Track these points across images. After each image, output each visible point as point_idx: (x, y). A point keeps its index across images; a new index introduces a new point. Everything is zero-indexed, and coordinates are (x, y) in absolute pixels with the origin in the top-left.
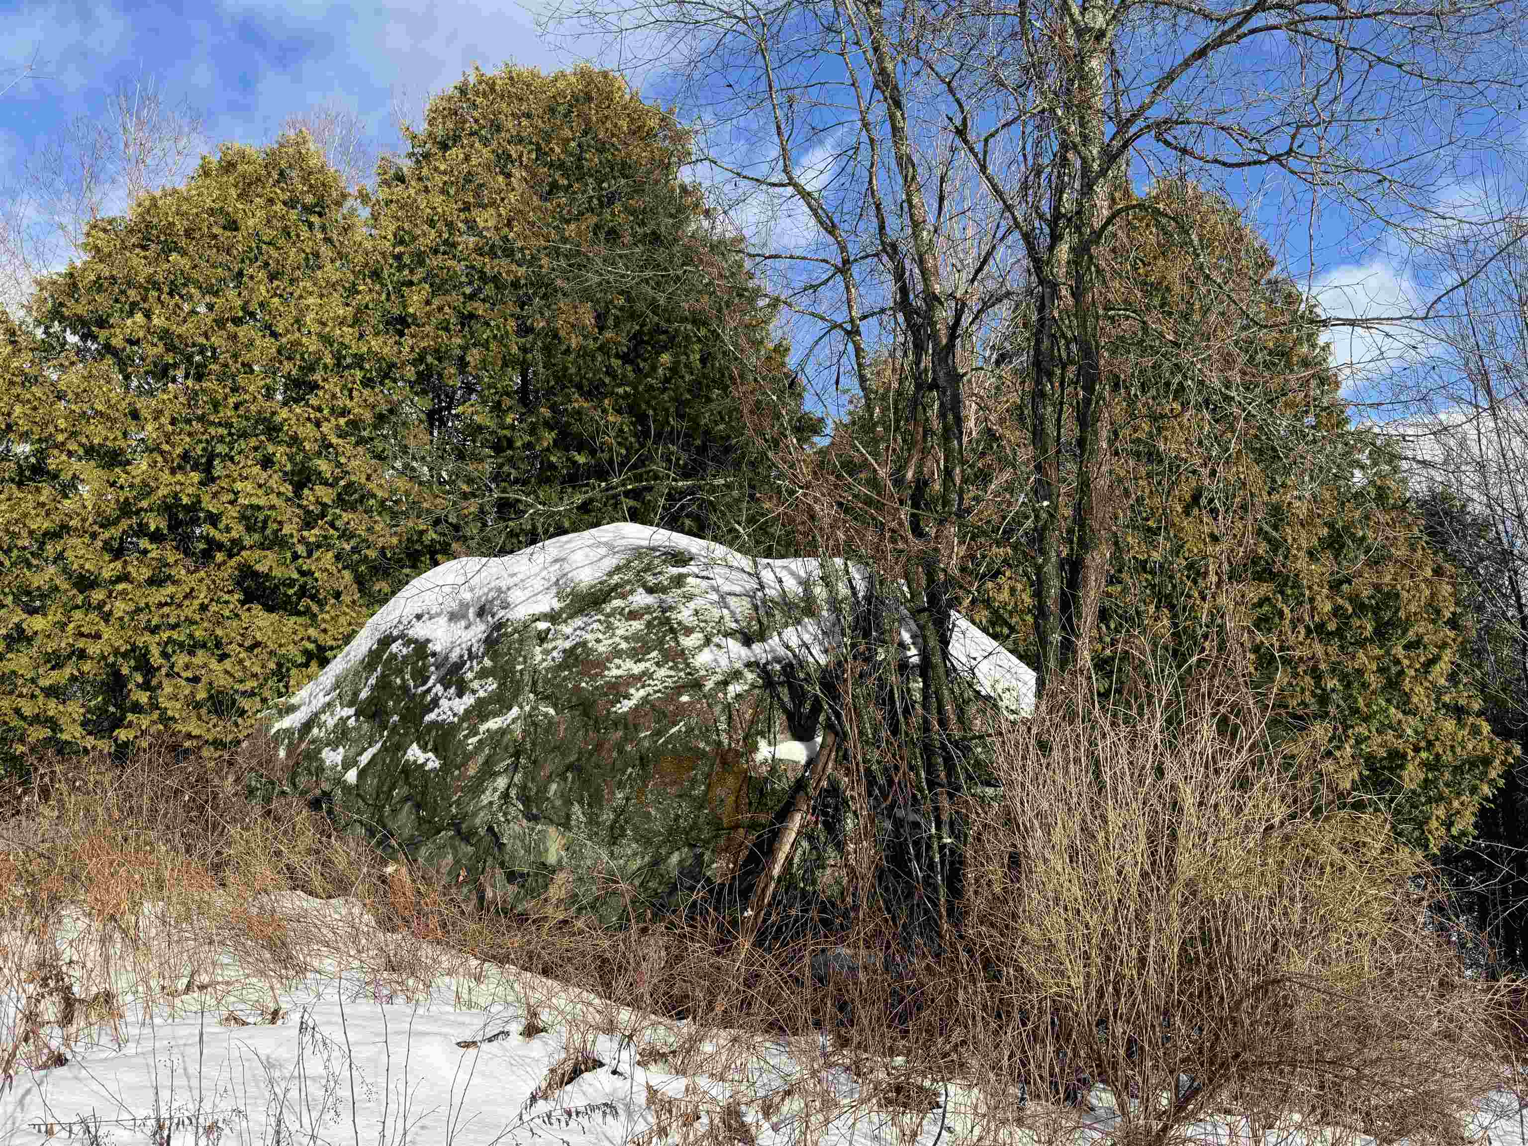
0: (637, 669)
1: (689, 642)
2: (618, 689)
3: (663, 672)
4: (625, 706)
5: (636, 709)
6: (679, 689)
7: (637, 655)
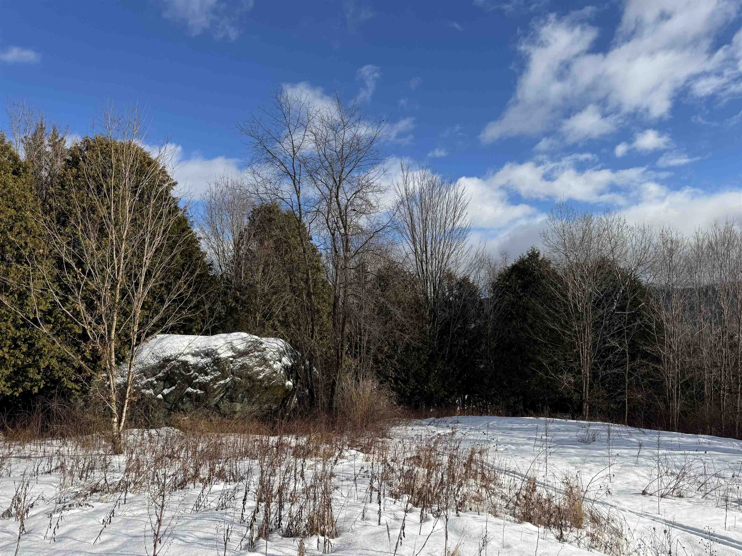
0: (261, 369)
1: (272, 363)
2: (258, 373)
3: (267, 370)
4: (261, 377)
5: (263, 377)
6: (273, 373)
7: (260, 366)
